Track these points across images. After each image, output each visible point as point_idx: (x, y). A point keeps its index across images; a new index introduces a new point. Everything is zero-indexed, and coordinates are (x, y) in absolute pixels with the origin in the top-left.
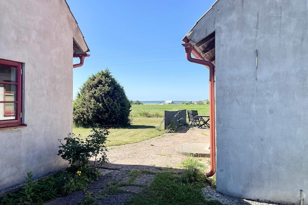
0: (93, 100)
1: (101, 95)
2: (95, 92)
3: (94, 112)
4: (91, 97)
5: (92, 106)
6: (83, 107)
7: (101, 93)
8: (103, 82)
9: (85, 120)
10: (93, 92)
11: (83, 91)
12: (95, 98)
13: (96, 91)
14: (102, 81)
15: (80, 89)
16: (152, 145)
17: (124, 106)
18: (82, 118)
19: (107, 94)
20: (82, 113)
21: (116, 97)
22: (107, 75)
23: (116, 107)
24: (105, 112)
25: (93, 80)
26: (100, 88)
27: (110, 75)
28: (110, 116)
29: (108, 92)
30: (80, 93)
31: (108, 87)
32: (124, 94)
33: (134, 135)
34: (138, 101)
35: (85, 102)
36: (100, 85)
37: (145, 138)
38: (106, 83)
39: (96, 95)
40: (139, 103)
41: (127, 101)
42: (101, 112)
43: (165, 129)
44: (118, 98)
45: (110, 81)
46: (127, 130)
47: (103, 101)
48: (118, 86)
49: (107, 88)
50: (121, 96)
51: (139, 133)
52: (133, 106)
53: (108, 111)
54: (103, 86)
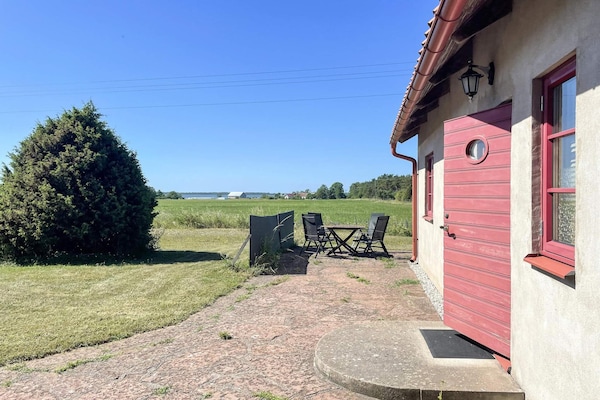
0: (45, 187)
1: (71, 174)
2: (54, 166)
3: (48, 220)
4: (39, 178)
5: (43, 204)
6: (18, 207)
7: (71, 169)
8: (78, 140)
9: (20, 241)
10: (48, 164)
11: (20, 163)
12: (51, 180)
13: (57, 161)
14: (75, 136)
15: (13, 156)
16: (226, 337)
17: (138, 202)
18: (12, 237)
19: (89, 171)
20: (11, 223)
21: (116, 178)
22: (89, 120)
23: (115, 207)
24: (81, 220)
25: (51, 132)
26: (67, 153)
27: (99, 120)
28: (96, 229)
29: (93, 165)
30: (10, 168)
31: (90, 152)
32: (138, 172)
33: (164, 289)
34: (173, 193)
35: (22, 192)
36: (68, 147)
37: (197, 300)
38: (85, 142)
39: (56, 172)
40: (175, 196)
41: (147, 190)
42: (71, 221)
43: (251, 264)
44: (120, 182)
45: (98, 135)
46: (144, 268)
47: (76, 191)
48: (122, 150)
49: (88, 155)
50: (128, 178)
51: (177, 280)
52: (160, 202)
53: (89, 216)
54: (79, 149)
